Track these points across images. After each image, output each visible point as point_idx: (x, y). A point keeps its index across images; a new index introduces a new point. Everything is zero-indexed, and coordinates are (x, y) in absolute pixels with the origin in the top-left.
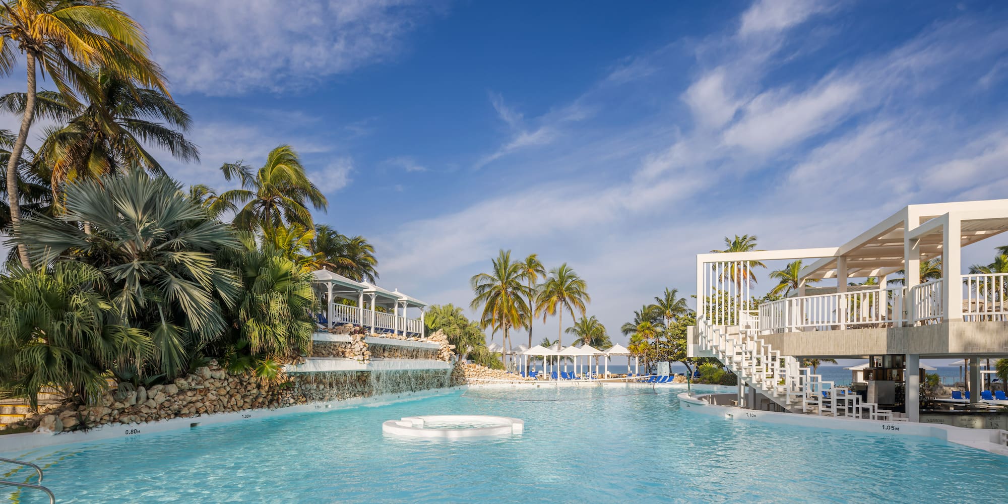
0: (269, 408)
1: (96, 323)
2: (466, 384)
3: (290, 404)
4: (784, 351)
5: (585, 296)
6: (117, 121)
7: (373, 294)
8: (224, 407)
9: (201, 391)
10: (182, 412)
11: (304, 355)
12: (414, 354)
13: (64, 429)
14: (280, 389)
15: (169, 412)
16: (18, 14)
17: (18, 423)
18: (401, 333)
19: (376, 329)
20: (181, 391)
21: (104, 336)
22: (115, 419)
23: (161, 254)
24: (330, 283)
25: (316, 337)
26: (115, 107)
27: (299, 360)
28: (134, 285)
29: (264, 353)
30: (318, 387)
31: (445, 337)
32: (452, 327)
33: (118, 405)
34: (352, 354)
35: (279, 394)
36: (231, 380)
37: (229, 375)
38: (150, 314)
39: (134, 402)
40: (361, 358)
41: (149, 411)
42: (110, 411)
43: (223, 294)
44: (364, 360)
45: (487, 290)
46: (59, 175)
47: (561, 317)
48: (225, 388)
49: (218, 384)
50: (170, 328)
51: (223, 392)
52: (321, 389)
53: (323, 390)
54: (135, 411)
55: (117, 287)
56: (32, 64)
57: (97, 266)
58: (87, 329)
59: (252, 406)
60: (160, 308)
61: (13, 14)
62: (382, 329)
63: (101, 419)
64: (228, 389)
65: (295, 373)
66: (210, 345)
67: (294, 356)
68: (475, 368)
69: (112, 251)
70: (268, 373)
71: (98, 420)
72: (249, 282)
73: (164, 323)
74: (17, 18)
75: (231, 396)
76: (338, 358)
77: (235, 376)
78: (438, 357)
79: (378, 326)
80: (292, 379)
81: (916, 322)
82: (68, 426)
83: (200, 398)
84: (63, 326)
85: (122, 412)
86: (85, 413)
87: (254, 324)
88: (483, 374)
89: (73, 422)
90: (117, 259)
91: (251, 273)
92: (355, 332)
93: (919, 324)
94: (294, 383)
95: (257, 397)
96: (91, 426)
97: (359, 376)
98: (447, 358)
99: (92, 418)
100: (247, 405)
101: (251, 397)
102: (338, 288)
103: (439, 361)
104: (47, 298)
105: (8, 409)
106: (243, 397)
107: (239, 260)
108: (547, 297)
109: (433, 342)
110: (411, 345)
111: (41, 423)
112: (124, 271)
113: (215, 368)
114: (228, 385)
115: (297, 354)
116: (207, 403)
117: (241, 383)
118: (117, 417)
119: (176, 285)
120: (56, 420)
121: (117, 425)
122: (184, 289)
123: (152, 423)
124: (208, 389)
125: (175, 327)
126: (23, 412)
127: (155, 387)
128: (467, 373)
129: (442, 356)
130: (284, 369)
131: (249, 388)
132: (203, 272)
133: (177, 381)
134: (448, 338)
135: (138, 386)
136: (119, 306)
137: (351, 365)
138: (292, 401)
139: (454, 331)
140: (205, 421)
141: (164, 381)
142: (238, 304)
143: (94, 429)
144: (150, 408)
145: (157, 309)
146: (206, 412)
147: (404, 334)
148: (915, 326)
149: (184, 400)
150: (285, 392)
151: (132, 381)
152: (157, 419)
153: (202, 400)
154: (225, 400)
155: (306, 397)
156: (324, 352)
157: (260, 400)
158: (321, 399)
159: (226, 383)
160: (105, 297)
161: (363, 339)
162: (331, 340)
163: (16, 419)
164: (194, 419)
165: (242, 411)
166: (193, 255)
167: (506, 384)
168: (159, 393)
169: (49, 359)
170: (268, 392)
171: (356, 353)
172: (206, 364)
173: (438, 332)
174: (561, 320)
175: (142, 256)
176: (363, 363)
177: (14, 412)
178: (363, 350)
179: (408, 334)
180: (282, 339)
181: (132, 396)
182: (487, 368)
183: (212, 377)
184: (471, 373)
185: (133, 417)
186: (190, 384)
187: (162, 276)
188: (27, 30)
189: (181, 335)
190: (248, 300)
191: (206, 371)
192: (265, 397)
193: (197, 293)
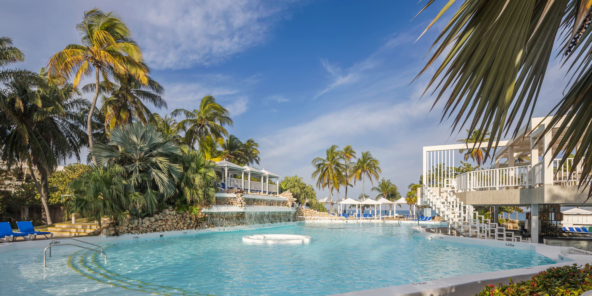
0: (195, 229)
1: (122, 190)
2: (304, 220)
3: (206, 228)
4: (467, 202)
5: (378, 169)
6: (132, 92)
7: (249, 172)
8: (175, 228)
9: (165, 221)
10: (157, 230)
11: (212, 204)
12: (271, 203)
13: (110, 235)
14: (201, 220)
15: (151, 229)
16: (93, 50)
17: (93, 233)
18: (264, 192)
19: (251, 191)
20: (156, 220)
21: (125, 196)
22: (129, 232)
23: (148, 159)
24: (226, 168)
25: (218, 195)
26: (131, 85)
27: (210, 206)
28: (137, 173)
29: (193, 202)
30: (220, 220)
31: (291, 194)
32: (296, 188)
33: (130, 226)
34: (236, 203)
35: (200, 223)
36: (178, 215)
37: (177, 213)
38: (143, 186)
39: (137, 225)
40: (240, 205)
41: (143, 229)
42: (127, 228)
43: (174, 176)
44: (242, 206)
45: (321, 166)
46: (108, 120)
47: (364, 181)
48: (175, 219)
49: (172, 217)
50: (152, 192)
51: (174, 221)
52: (221, 221)
53: (222, 221)
54: (137, 228)
55: (130, 174)
56: (97, 72)
57: (122, 165)
58: (118, 193)
59: (188, 228)
60: (147, 182)
61: (91, 51)
62: (254, 190)
63: (124, 231)
64: (177, 220)
65: (208, 213)
66: (169, 199)
67: (207, 204)
68: (309, 211)
69: (128, 158)
70: (194, 212)
71: (123, 232)
72: (186, 169)
73: (149, 189)
74: (92, 52)
75: (178, 223)
76: (229, 205)
77: (180, 214)
78: (285, 205)
79: (252, 189)
80: (207, 215)
81: (536, 185)
82: (111, 234)
83: (164, 223)
84: (109, 191)
85: (132, 229)
86: (118, 229)
87: (188, 189)
88: (314, 215)
89: (113, 232)
90: (130, 161)
91: (187, 165)
92: (238, 192)
93: (538, 186)
94: (208, 218)
95: (190, 224)
96: (120, 234)
97: (241, 215)
98: (290, 206)
99: (120, 231)
100: (185, 228)
101: (187, 224)
102: (230, 169)
103: (286, 207)
104: (103, 180)
105: (88, 227)
106: (184, 224)
107: (182, 159)
108: (356, 169)
109: (283, 197)
110: (269, 199)
111: (101, 232)
112: (133, 167)
113: (171, 210)
114: (177, 218)
115: (208, 203)
116: (167, 226)
117: (183, 217)
118: (130, 231)
119: (154, 172)
120: (107, 231)
121: (130, 234)
122: (157, 174)
123: (144, 234)
124: (168, 220)
125: (153, 191)
126: (95, 227)
127: (145, 218)
128: (304, 214)
129: (287, 204)
130: (203, 211)
131: (186, 220)
132: (164, 167)
133: (154, 215)
134: (293, 195)
135: (139, 217)
136: (131, 182)
137: (236, 209)
138: (207, 226)
139: (297, 190)
140: (166, 234)
141: (148, 215)
142: (181, 179)
143: (121, 236)
144: (143, 227)
145: (146, 183)
146: (167, 230)
147: (267, 193)
148: (535, 187)
149: (157, 224)
150: (203, 222)
151: (136, 215)
152: (146, 232)
153: (165, 224)
154: (175, 225)
155: (214, 224)
156: (222, 202)
157: (191, 225)
158: (221, 226)
159: (176, 217)
160: (125, 178)
161: (241, 195)
162: (226, 196)
163: (92, 231)
164: (162, 233)
165: (183, 230)
166: (161, 159)
167: (327, 220)
168: (147, 221)
169: (105, 205)
170: (195, 221)
171: (238, 203)
172: (167, 208)
173: (287, 191)
174: (364, 183)
175: (140, 160)
176: (241, 208)
177: (91, 228)
178: (242, 201)
179: (269, 193)
180: (201, 196)
181: (136, 222)
182: (316, 211)
183: (170, 214)
184: (307, 214)
185: (136, 231)
186: (160, 217)
187: (149, 168)
188: (96, 57)
189: (157, 195)
190: (185, 178)
191: (167, 211)
192: (194, 224)
193: (162, 176)
